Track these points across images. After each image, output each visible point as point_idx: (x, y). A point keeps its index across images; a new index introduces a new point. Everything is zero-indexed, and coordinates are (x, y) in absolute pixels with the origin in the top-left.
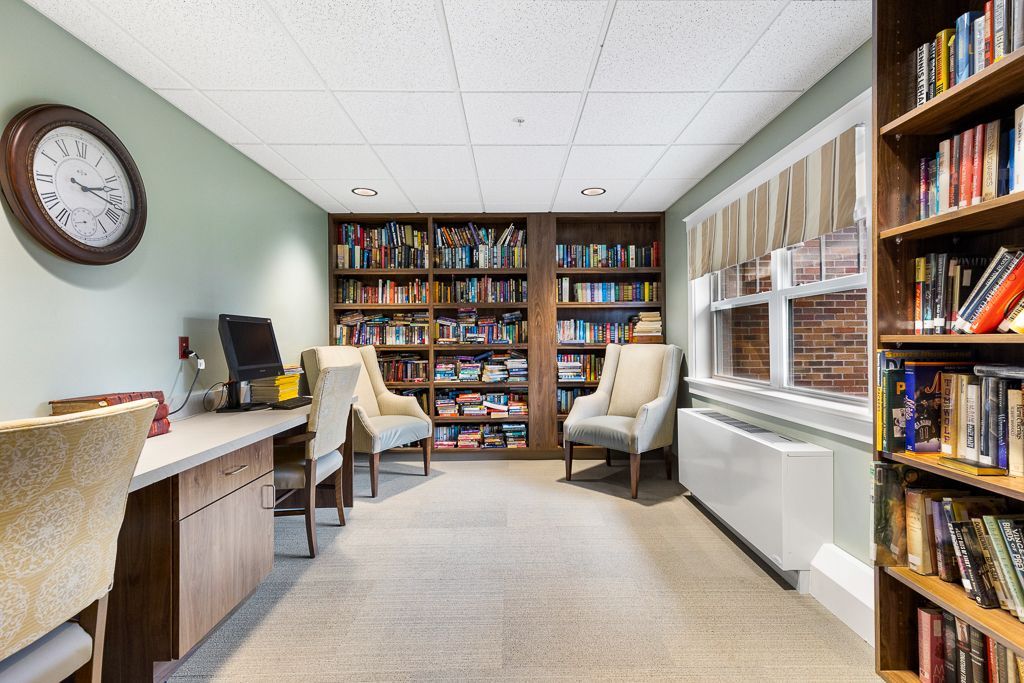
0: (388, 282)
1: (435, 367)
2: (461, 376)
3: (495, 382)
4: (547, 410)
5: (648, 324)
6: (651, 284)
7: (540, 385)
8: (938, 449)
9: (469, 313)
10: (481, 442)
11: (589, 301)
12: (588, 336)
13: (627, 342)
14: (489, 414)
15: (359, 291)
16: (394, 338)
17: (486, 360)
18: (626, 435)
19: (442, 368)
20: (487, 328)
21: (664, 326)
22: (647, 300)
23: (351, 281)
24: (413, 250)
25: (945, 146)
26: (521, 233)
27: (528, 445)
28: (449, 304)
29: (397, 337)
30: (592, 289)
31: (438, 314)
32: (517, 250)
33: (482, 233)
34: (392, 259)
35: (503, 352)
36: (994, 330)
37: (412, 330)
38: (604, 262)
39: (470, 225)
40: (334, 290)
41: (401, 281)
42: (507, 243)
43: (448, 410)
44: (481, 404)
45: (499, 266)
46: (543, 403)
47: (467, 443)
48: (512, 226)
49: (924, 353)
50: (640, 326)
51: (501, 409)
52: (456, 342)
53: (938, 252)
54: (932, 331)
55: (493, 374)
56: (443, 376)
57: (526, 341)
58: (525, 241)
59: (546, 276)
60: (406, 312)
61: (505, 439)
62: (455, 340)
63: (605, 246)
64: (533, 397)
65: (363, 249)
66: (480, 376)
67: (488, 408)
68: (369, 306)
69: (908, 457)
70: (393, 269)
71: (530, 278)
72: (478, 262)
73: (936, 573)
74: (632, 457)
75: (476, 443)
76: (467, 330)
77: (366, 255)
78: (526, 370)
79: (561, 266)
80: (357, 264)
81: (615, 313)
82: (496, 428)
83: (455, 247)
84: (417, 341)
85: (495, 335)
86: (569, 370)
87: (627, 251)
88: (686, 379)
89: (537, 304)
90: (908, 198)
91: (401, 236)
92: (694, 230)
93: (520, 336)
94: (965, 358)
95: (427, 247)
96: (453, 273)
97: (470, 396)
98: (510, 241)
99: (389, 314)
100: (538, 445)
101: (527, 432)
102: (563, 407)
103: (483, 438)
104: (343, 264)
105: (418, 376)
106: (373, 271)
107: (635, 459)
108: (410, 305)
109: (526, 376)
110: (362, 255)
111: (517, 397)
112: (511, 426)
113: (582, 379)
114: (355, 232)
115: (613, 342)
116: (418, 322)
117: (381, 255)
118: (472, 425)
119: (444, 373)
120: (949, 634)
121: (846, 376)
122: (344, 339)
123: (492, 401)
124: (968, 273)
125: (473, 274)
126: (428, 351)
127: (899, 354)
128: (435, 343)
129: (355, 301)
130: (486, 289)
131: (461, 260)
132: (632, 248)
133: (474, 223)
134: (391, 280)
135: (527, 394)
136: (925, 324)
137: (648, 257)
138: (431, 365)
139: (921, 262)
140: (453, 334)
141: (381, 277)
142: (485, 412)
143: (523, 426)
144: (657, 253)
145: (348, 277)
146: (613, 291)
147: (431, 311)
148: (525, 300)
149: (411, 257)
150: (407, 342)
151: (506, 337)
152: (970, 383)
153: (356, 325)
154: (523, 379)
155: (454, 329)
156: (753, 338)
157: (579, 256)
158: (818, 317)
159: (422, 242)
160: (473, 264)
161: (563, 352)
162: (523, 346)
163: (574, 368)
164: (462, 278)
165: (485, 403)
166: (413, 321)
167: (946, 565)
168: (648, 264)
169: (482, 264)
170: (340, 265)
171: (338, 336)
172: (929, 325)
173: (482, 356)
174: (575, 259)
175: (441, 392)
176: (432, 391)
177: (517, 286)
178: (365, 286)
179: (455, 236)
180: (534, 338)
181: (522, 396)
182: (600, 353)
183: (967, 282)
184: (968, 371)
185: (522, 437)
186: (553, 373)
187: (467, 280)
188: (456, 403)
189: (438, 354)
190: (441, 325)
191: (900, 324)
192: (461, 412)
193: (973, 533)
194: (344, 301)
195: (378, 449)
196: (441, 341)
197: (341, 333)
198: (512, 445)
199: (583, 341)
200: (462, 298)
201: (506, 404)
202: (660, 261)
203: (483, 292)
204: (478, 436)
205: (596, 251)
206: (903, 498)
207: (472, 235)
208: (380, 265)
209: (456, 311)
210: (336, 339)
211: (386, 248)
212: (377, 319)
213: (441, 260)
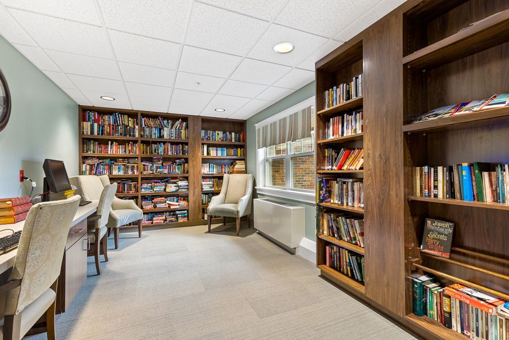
0: (114, 143)
1: (141, 185)
2: (155, 189)
3: (173, 192)
4: (197, 203)
5: (239, 166)
6: (241, 149)
7: (194, 192)
8: (330, 201)
9: (158, 160)
10: (165, 220)
11: (215, 155)
12: (215, 171)
13: (231, 173)
14: (169, 207)
15: (96, 147)
16: (117, 171)
17: (167, 182)
18: (234, 211)
19: (145, 185)
20: (167, 167)
21: (246, 167)
22: (239, 156)
23: (92, 141)
24: (128, 127)
25: (331, 119)
26: (184, 123)
27: (188, 220)
28: (148, 155)
29: (119, 171)
30: (217, 150)
31: (143, 159)
32: (183, 131)
33: (165, 122)
34: (117, 131)
35: (176, 178)
36: (341, 169)
37: (128, 167)
38: (222, 139)
39: (160, 118)
40: (82, 146)
41: (121, 143)
42: (178, 127)
43: (149, 206)
44: (166, 202)
45: (174, 138)
46: (196, 200)
47: (158, 221)
48: (180, 120)
49: (327, 175)
50: (236, 166)
51: (175, 204)
52: (153, 173)
53: (330, 148)
54: (329, 169)
55: (171, 188)
56: (145, 190)
57: (187, 172)
58: (187, 127)
59: (197, 143)
60: (124, 158)
61: (177, 218)
62: (152, 172)
63: (222, 132)
64: (191, 198)
65: (99, 125)
66: (165, 190)
67: (169, 204)
68: (103, 155)
69: (324, 204)
70: (117, 136)
71: (189, 144)
72: (163, 135)
73: (330, 235)
74: (237, 219)
75: (163, 221)
76: (157, 168)
77: (101, 128)
78: (188, 186)
79: (203, 140)
80: (96, 132)
81: (226, 161)
82: (172, 213)
83: (152, 128)
84: (130, 173)
85: (172, 170)
86: (207, 186)
87: (231, 135)
88: (256, 187)
89: (193, 156)
90: (324, 132)
91: (122, 120)
92: (259, 130)
93: (184, 170)
94: (335, 176)
95: (137, 127)
96: (151, 140)
97: (160, 199)
98: (179, 127)
99: (114, 159)
100: (193, 219)
101: (188, 213)
102: (204, 202)
103: (166, 218)
104: (87, 132)
105: (131, 190)
106: (105, 137)
107: (238, 220)
108: (127, 154)
109: (188, 189)
110: (99, 128)
111: (182, 198)
112: (180, 212)
113: (213, 189)
114: (94, 115)
115: (225, 173)
116: (131, 163)
117: (110, 129)
118: (161, 213)
119: (146, 188)
120: (333, 251)
121: (308, 186)
122: (88, 172)
123: (171, 201)
124: (336, 154)
125: (161, 141)
126: (138, 178)
127: (322, 176)
128: (141, 174)
129: (94, 152)
130: (168, 148)
131: (155, 134)
132: (233, 134)
133: (161, 117)
134: (116, 142)
135: (188, 197)
136: (327, 168)
137: (239, 138)
138: (139, 185)
139: (326, 150)
140: (150, 169)
141: (109, 140)
142: (167, 206)
143: (186, 211)
144: (243, 137)
145: (90, 140)
146: (225, 152)
147: (140, 158)
148: (186, 154)
149: (127, 131)
150: (125, 173)
151: (177, 171)
152: (337, 183)
153: (94, 165)
154: (186, 190)
155: (151, 167)
156: (278, 171)
157: (211, 135)
158: (299, 164)
159: (134, 124)
160: (161, 136)
161: (205, 178)
162: (186, 175)
163: (209, 184)
164: (155, 143)
165: (167, 202)
166: (128, 163)
167: (332, 232)
168: (239, 141)
169: (165, 137)
170: (85, 133)
171: (84, 170)
172: (328, 168)
173: (165, 180)
174: (209, 137)
175: (144, 198)
176: (140, 197)
177: (183, 147)
178: (99, 144)
179: (151, 122)
180: (191, 171)
181: (185, 198)
182: (221, 178)
183: (336, 157)
184: (336, 180)
185: (185, 216)
186: (200, 187)
187: (158, 144)
188: (152, 202)
189: (142, 179)
190: (144, 165)
191: (322, 167)
192: (155, 207)
193: (337, 222)
194: (87, 152)
195: (119, 225)
196: (145, 173)
197: (86, 169)
198: (181, 220)
199: (213, 173)
200: (155, 152)
201: (178, 202)
202: (244, 140)
203: (166, 150)
204: (164, 218)
205: (218, 134)
206: (323, 216)
207: (160, 122)
208: (109, 134)
209: (152, 158)
210: (83, 172)
211: (113, 125)
212: (107, 161)
213: (144, 133)
